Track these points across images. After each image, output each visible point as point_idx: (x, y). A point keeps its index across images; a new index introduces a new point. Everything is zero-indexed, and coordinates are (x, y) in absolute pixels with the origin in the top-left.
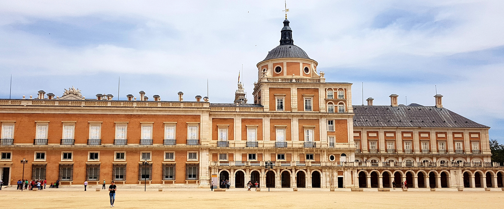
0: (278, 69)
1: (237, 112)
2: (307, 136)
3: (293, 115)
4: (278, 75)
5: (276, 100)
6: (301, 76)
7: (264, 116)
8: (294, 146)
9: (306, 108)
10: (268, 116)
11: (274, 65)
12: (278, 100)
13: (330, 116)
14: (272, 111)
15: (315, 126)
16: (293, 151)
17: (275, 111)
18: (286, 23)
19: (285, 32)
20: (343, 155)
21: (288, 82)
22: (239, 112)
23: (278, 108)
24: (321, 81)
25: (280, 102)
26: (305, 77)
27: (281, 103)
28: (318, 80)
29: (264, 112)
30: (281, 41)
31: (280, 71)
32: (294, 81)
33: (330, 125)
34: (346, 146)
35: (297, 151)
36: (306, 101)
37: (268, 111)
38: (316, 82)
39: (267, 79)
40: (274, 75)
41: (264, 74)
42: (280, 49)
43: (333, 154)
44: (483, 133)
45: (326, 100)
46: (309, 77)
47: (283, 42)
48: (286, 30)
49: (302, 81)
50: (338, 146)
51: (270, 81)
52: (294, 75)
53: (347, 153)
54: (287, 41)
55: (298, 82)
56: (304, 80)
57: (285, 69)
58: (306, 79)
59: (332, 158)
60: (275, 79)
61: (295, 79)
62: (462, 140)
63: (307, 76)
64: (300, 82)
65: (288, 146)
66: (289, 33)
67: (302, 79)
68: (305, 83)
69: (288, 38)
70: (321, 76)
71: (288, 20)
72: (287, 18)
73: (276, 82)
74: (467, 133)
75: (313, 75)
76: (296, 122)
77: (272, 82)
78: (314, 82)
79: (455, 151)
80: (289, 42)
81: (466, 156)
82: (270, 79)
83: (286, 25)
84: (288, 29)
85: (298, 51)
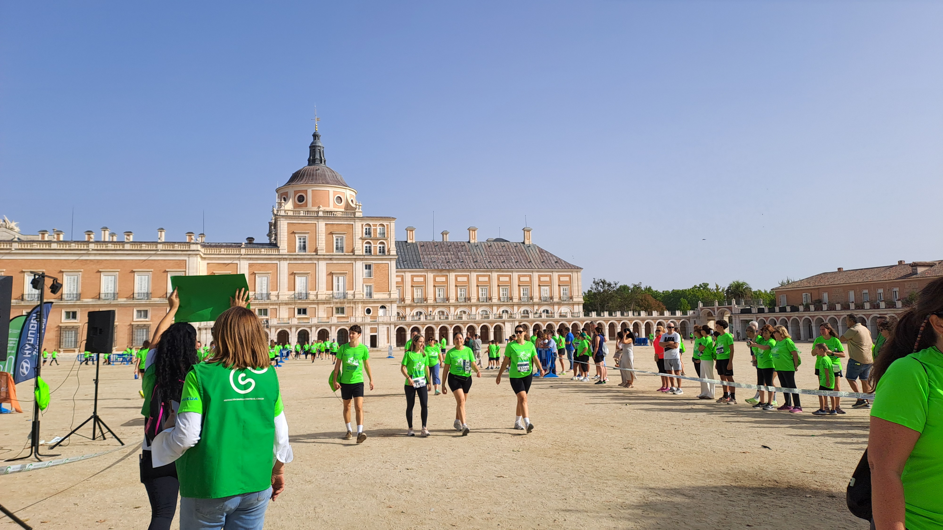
0: (301, 199)
1: (241, 255)
2: (337, 284)
3: (319, 259)
4: (300, 206)
5: (297, 238)
6: (331, 208)
7: (280, 259)
8: (320, 297)
9: (337, 249)
10: (286, 259)
11: (296, 192)
12: (300, 239)
13: (366, 259)
14: (291, 254)
15: (347, 272)
16: (318, 304)
17: (294, 254)
18: (315, 136)
19: (314, 148)
20: (383, 307)
21: (313, 215)
22: (244, 255)
23: (300, 248)
24: (357, 215)
25: (302, 241)
26: (336, 210)
27: (304, 242)
28: (353, 213)
29: (279, 255)
30: (309, 160)
31: (303, 200)
32: (321, 214)
33: (367, 270)
34: (386, 296)
35: (324, 303)
36: (337, 240)
37: (284, 253)
39: (285, 212)
40: (295, 206)
41: (281, 204)
42: (306, 171)
43: (369, 306)
44: (575, 275)
45: (362, 239)
46: (342, 208)
47: (312, 161)
48: (315, 146)
49: (331, 215)
50: (376, 296)
51: (289, 214)
52: (321, 206)
53: (388, 305)
54: (316, 160)
55: (326, 215)
56: (335, 213)
57: (309, 198)
58: (337, 212)
59: (369, 311)
60: (296, 211)
61: (322, 212)
62: (550, 284)
63: (340, 208)
64: (329, 215)
65: (312, 297)
66: (319, 150)
67: (331, 212)
68: (336, 217)
69: (318, 156)
70: (357, 207)
71: (317, 132)
72: (317, 129)
73: (296, 216)
74: (555, 275)
75: (348, 207)
76: (322, 266)
77: (290, 216)
78: (348, 216)
79: (540, 298)
80: (319, 162)
81: (553, 304)
82: (289, 212)
83: (315, 139)
84: (317, 145)
85: (328, 175)
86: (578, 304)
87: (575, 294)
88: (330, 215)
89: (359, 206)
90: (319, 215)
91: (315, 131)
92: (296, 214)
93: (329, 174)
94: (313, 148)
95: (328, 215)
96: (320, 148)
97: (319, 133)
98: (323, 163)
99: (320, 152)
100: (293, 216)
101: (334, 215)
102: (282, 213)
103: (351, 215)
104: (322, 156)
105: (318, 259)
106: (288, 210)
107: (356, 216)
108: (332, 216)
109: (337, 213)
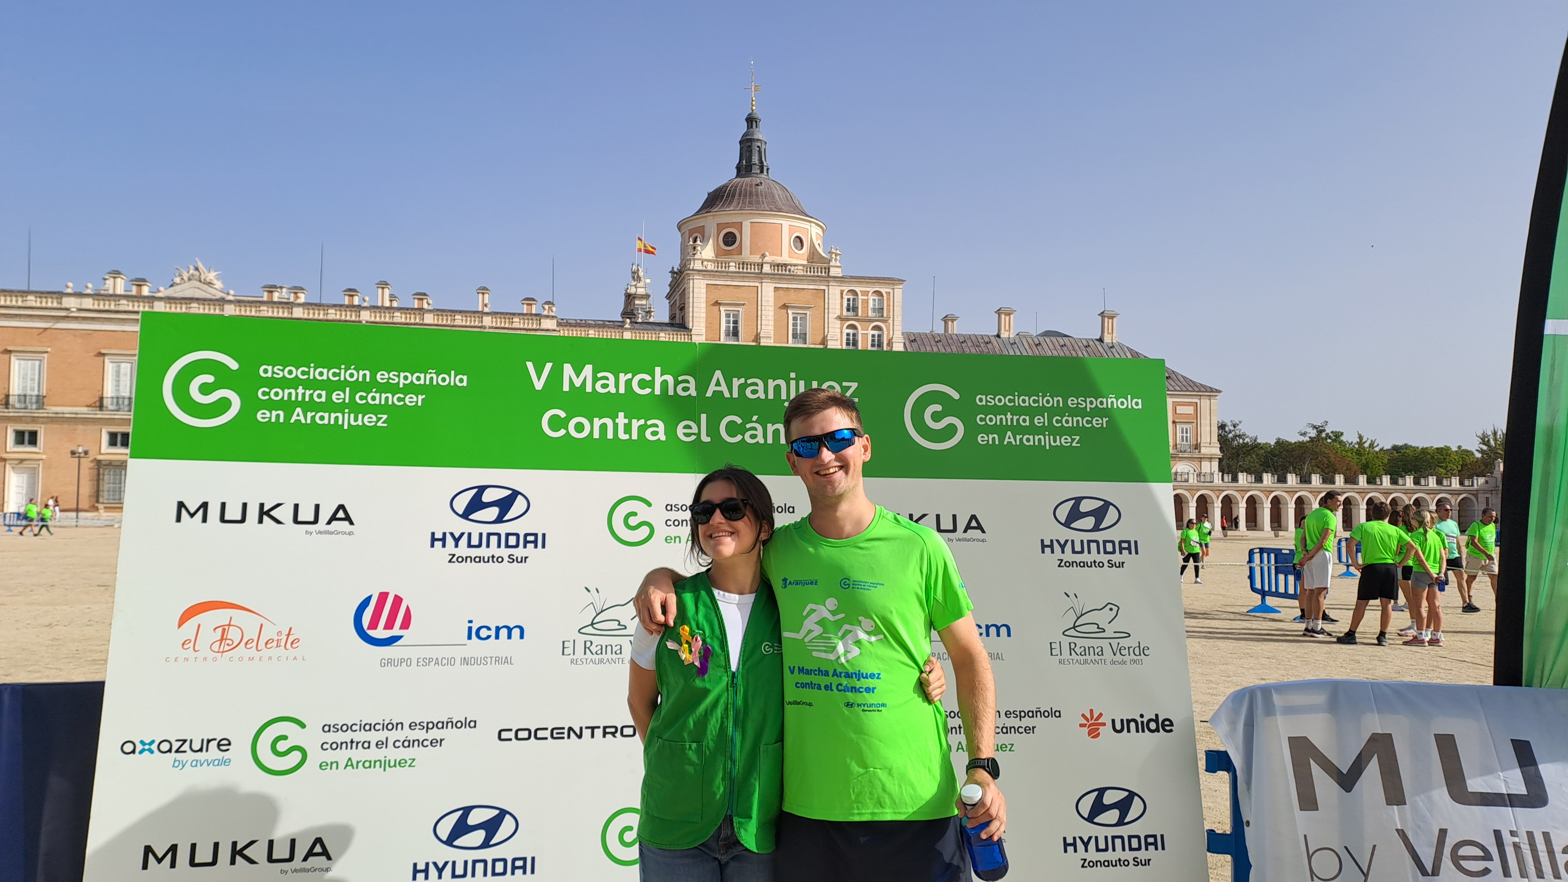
0: (730, 239)
4: (728, 253)
5: (723, 315)
6: (785, 258)
9: (795, 336)
11: (720, 227)
12: (728, 316)
18: (751, 120)
19: (749, 144)
21: (753, 271)
23: (728, 334)
24: (834, 272)
25: (732, 319)
26: (794, 261)
27: (736, 322)
28: (825, 268)
30: (738, 168)
31: (733, 243)
32: (767, 269)
36: (795, 319)
38: (819, 274)
39: (702, 263)
40: (718, 253)
41: (695, 248)
42: (736, 187)
44: (1205, 403)
45: (840, 318)
46: (804, 260)
47: (744, 168)
48: (751, 140)
49: (786, 271)
51: (709, 268)
52: (767, 254)
54: (753, 166)
55: (776, 272)
56: (792, 268)
57: (746, 238)
58: (795, 265)
60: (722, 263)
61: (769, 265)
63: (799, 259)
64: (782, 271)
66: (758, 147)
67: (786, 265)
68: (794, 276)
69: (755, 159)
70: (831, 258)
71: (756, 114)
72: (754, 108)
73: (723, 272)
75: (813, 256)
77: (712, 271)
78: (816, 274)
80: (759, 171)
82: (710, 263)
83: (752, 127)
84: (756, 137)
85: (779, 195)
86: (1211, 459)
87: (1205, 439)
88: (784, 272)
89: (836, 255)
90: (764, 271)
91: (751, 111)
92: (722, 268)
93: (780, 192)
94: (747, 144)
95: (780, 272)
96: (759, 144)
97: (758, 114)
98: (765, 173)
99: (760, 152)
100: (716, 271)
101: (790, 271)
102: (698, 265)
103: (821, 272)
104: (763, 159)
106: (708, 261)
107: (830, 275)
108: (788, 272)
109: (796, 268)
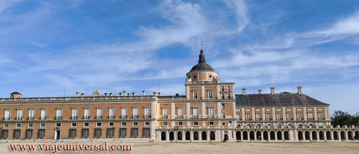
1: (172, 100)
2: (210, 112)
4: (194, 80)
5: (193, 93)
6: (207, 80)
7: (187, 102)
8: (203, 117)
9: (210, 97)
10: (189, 102)
11: (193, 75)
12: (195, 93)
13: (222, 101)
15: (214, 107)
16: (202, 120)
17: (192, 99)
18: (201, 51)
20: (230, 122)
21: (200, 83)
23: (195, 97)
24: (218, 82)
27: (196, 95)
29: (186, 100)
31: (196, 78)
32: (203, 83)
33: (223, 106)
34: (231, 117)
36: (210, 93)
37: (188, 100)
40: (192, 80)
42: (197, 66)
43: (224, 122)
44: (325, 108)
45: (220, 93)
46: (212, 80)
47: (200, 62)
50: (227, 117)
52: (203, 79)
53: (232, 121)
56: (209, 82)
57: (198, 76)
59: (224, 124)
62: (313, 112)
65: (199, 117)
68: (209, 84)
69: (202, 60)
70: (218, 79)
74: (315, 108)
75: (214, 79)
76: (204, 104)
77: (191, 84)
79: (308, 119)
81: (315, 122)
83: (201, 53)
84: (202, 55)
86: (328, 122)
87: (326, 117)
92: (193, 83)
93: (207, 66)
94: (200, 57)
95: (206, 83)
97: (203, 50)
98: (204, 62)
99: (203, 58)
102: (188, 83)
103: (215, 83)
105: (202, 102)
106: (190, 82)
